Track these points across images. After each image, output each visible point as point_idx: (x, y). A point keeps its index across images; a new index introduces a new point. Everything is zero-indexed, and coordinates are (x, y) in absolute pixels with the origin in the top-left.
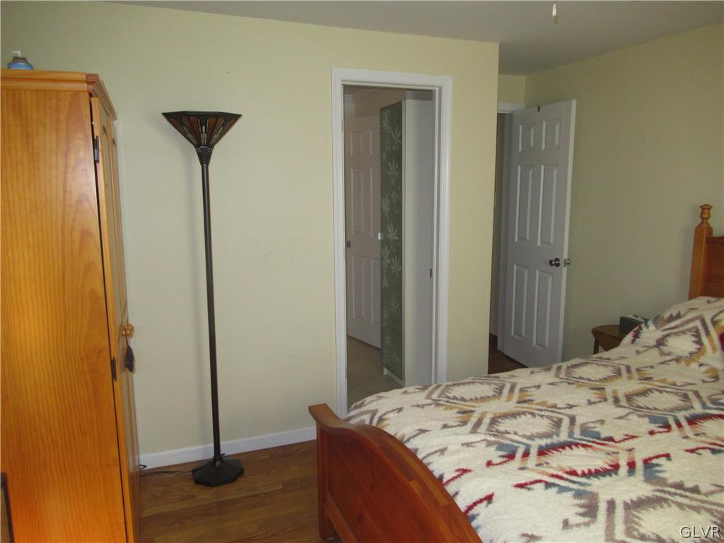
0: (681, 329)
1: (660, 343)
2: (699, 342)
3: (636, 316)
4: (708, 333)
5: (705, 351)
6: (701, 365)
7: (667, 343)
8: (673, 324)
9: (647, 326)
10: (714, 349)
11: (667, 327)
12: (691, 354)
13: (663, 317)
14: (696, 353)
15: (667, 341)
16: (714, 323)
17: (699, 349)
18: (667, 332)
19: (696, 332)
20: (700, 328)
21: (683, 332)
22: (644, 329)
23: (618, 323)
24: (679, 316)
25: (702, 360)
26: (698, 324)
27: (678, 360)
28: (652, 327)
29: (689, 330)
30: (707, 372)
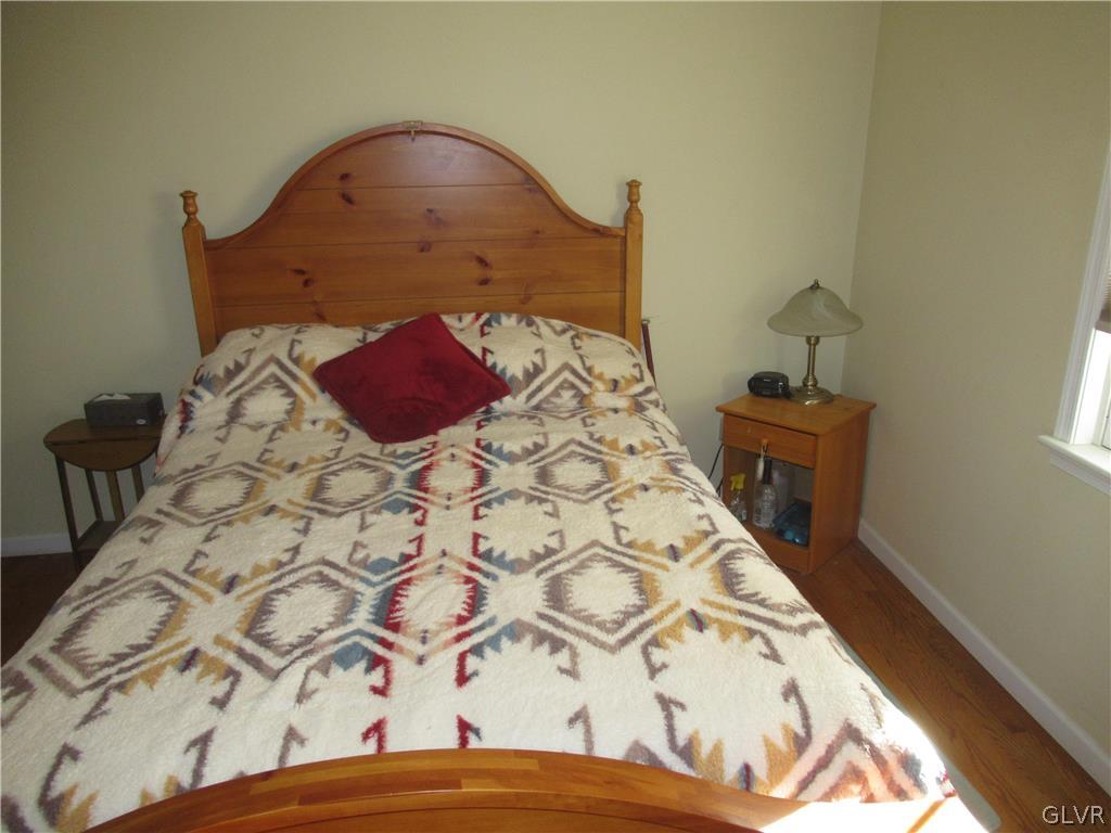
0: (252, 384)
1: (235, 414)
2: (290, 393)
3: (111, 395)
4: (295, 378)
5: (303, 403)
6: (314, 422)
7: (246, 412)
8: (238, 381)
9: (199, 398)
10: (313, 396)
11: (231, 387)
12: (288, 412)
13: (215, 376)
14: (293, 409)
15: (245, 408)
16: (297, 361)
17: (293, 403)
18: (235, 396)
19: (276, 381)
20: (280, 373)
21: (259, 387)
22: (197, 404)
23: (83, 416)
24: (239, 368)
25: (308, 416)
26: (273, 369)
27: (281, 427)
28: (207, 396)
29: (265, 382)
30: (327, 428)
